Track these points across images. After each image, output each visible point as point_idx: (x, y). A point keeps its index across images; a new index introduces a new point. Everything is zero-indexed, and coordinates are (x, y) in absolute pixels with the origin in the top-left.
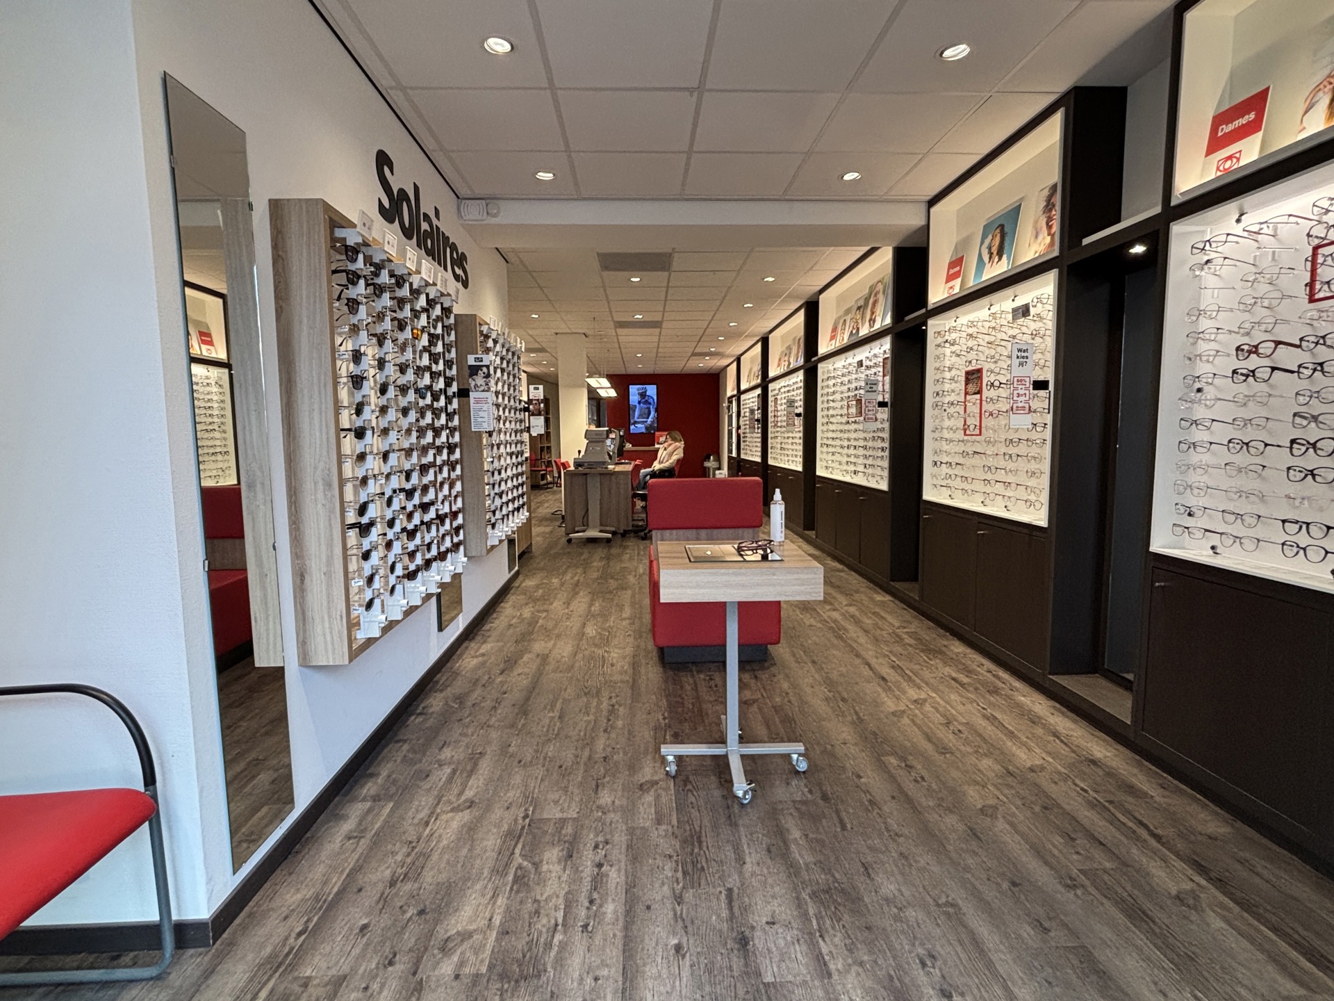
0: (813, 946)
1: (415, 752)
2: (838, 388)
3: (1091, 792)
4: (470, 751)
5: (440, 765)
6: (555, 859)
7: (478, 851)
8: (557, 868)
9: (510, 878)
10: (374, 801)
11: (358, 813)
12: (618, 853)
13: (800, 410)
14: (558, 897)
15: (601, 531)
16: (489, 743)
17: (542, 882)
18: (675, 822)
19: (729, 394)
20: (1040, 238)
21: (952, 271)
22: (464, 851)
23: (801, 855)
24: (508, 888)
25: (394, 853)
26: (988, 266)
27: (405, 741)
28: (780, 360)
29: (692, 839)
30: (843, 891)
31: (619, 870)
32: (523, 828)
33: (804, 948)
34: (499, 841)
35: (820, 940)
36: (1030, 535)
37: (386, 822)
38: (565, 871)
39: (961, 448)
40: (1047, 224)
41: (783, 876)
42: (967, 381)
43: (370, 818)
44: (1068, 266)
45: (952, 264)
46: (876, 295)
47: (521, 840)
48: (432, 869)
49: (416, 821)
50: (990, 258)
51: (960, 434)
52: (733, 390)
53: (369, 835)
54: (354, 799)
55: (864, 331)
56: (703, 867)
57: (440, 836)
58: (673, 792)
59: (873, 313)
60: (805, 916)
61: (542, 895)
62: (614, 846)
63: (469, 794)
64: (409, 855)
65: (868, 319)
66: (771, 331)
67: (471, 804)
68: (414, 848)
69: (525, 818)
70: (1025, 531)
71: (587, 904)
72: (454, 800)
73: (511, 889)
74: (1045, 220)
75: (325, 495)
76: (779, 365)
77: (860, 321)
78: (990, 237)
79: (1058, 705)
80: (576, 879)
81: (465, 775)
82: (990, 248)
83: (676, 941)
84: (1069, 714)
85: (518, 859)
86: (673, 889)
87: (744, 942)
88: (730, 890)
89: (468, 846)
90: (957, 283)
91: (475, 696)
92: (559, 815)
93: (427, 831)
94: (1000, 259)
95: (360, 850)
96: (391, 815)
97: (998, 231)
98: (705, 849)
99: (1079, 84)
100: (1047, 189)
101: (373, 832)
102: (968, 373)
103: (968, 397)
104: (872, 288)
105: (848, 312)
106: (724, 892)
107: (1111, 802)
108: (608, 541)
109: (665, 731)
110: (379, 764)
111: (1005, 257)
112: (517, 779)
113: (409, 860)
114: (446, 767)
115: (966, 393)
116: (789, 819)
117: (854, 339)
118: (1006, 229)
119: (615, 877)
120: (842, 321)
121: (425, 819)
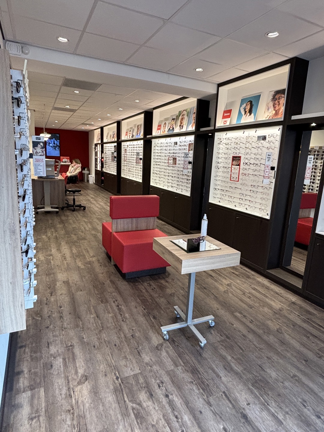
0: (268, 410)
1: (35, 352)
2: (164, 151)
3: (301, 316)
4: (65, 346)
5: (55, 358)
6: (146, 399)
7: (107, 405)
8: (150, 403)
9: (133, 416)
10: (31, 390)
11: (27, 400)
12: (171, 388)
13: (142, 157)
14: (161, 420)
15: (52, 208)
16: (72, 338)
17: (148, 414)
18: (182, 364)
19: (95, 142)
20: (270, 110)
21: (225, 115)
22: (101, 407)
23: (238, 368)
24: (136, 423)
25: (64, 421)
26: (244, 116)
27: (25, 346)
28: (127, 132)
29: (194, 371)
30: (260, 380)
31: (176, 396)
32: (120, 385)
33: (266, 411)
34: (114, 396)
35: (268, 406)
36: (261, 221)
37: (47, 401)
38: (154, 404)
39: (229, 185)
40: (274, 106)
41: (237, 379)
42: (233, 160)
43: (36, 402)
44: (287, 125)
45: (225, 112)
46: (183, 115)
47: (124, 393)
48: (91, 424)
49: (63, 396)
50: (245, 113)
51: (228, 180)
52: (98, 141)
53: (43, 413)
54: (18, 392)
55: (177, 130)
56: (207, 384)
57: (83, 402)
58: (172, 348)
59: (181, 123)
60: (256, 397)
61: (153, 421)
62: (166, 383)
63: (81, 371)
64: (73, 419)
65: (179, 125)
66: (123, 120)
67: (86, 378)
68: (73, 413)
69: (117, 378)
70: (259, 219)
71: (175, 419)
72: (76, 377)
73: (138, 423)
74: (272, 104)
75: (11, 238)
76: (126, 135)
77: (174, 125)
78: (245, 105)
79: (270, 281)
80: (162, 408)
81: (71, 360)
82: (245, 109)
83: (222, 427)
84: (275, 284)
85: (130, 405)
86: (204, 398)
87: (245, 417)
88: (224, 392)
89: (101, 404)
90: (228, 120)
91: (46, 310)
92: (132, 373)
93: (74, 401)
94: (250, 114)
95: (43, 425)
96: (46, 396)
97: (249, 103)
98: (202, 374)
99: (299, 57)
100: (273, 92)
101: (43, 410)
102: (233, 157)
103: (233, 166)
104: (180, 113)
105: (166, 119)
106: (223, 394)
107: (308, 319)
108: (57, 212)
109: (149, 316)
110: (19, 365)
111: (252, 114)
112: (99, 357)
113: (75, 422)
114: (58, 358)
115: (232, 165)
116: (222, 350)
117: (171, 133)
118: (253, 103)
119: (178, 401)
120: (163, 123)
121: (68, 394)
